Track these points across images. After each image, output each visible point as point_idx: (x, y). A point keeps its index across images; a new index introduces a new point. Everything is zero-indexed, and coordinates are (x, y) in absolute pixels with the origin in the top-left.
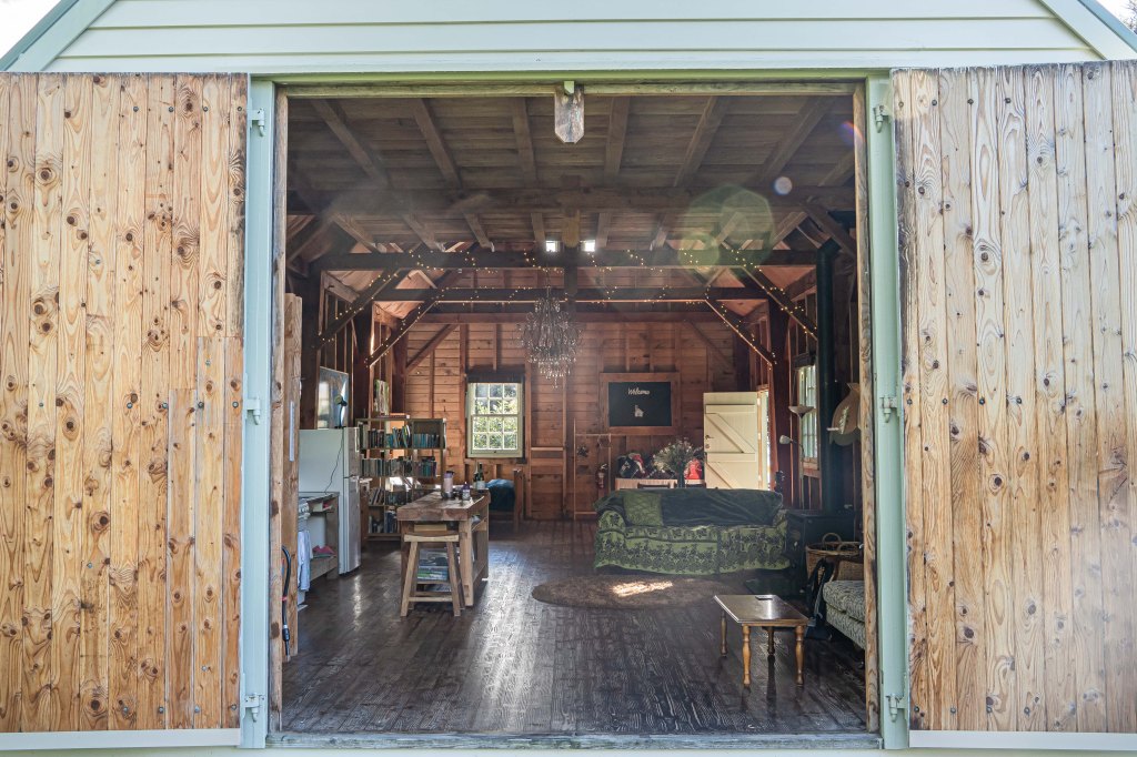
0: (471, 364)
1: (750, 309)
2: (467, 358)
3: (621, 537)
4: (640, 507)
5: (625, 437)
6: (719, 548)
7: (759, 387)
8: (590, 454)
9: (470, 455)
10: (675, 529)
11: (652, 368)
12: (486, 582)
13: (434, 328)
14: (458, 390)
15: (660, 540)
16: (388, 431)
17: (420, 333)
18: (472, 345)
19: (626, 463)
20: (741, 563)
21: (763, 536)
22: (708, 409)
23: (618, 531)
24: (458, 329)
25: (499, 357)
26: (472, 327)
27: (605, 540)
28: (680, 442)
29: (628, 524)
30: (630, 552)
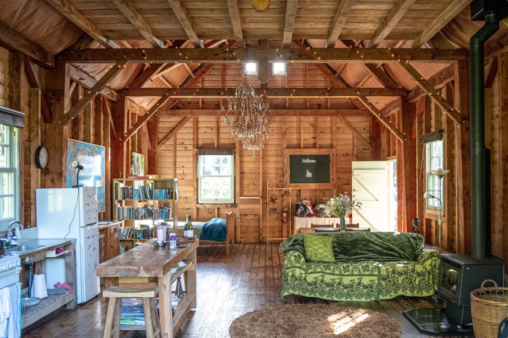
0: (200, 143)
1: (383, 106)
2: (197, 139)
3: (303, 272)
4: (316, 247)
5: (300, 190)
6: (379, 280)
7: (388, 158)
8: (277, 201)
9: (200, 202)
10: (345, 265)
11: (317, 146)
12: (195, 311)
13: (177, 119)
14: (192, 160)
15: (333, 274)
16: (136, 187)
17: (166, 122)
18: (200, 131)
19: (301, 207)
20: (396, 292)
21: (413, 271)
22: (355, 172)
23: (300, 268)
24: (192, 120)
25: (218, 139)
26: (201, 118)
27: (290, 274)
28: (342, 195)
29: (307, 261)
30: (310, 284)
